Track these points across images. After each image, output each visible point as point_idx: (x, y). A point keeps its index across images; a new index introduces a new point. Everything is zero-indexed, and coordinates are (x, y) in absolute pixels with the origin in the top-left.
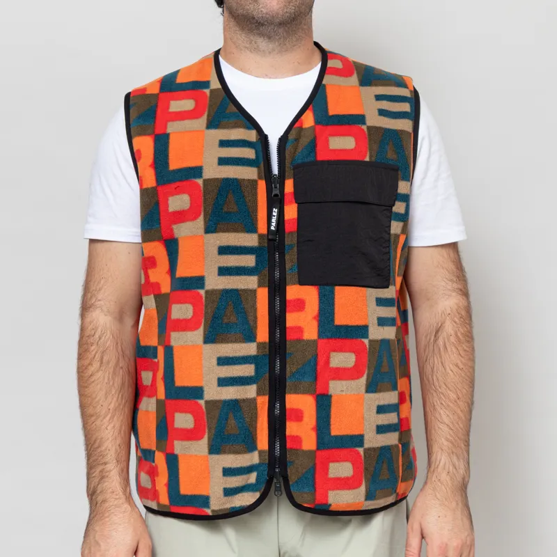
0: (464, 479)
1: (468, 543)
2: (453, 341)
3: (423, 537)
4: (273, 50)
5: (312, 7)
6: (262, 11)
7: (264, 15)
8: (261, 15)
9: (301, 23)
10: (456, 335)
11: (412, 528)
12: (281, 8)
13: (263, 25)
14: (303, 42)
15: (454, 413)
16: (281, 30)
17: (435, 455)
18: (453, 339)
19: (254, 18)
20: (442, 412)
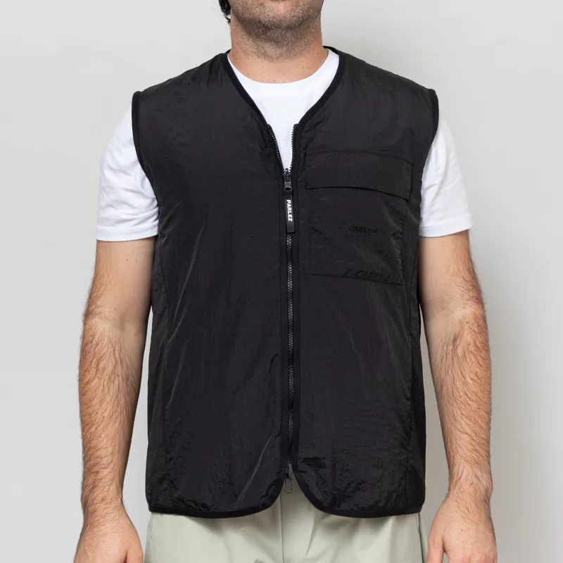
0: (487, 490)
1: (491, 557)
2: (473, 349)
3: (444, 551)
4: (281, 55)
5: (320, 10)
6: (268, 15)
7: (271, 19)
8: (267, 19)
9: (309, 27)
10: (475, 344)
11: (434, 541)
12: (287, 11)
13: (270, 29)
14: (312, 46)
15: (476, 422)
16: (289, 35)
17: (457, 466)
18: (472, 348)
19: (261, 22)
20: (462, 422)
